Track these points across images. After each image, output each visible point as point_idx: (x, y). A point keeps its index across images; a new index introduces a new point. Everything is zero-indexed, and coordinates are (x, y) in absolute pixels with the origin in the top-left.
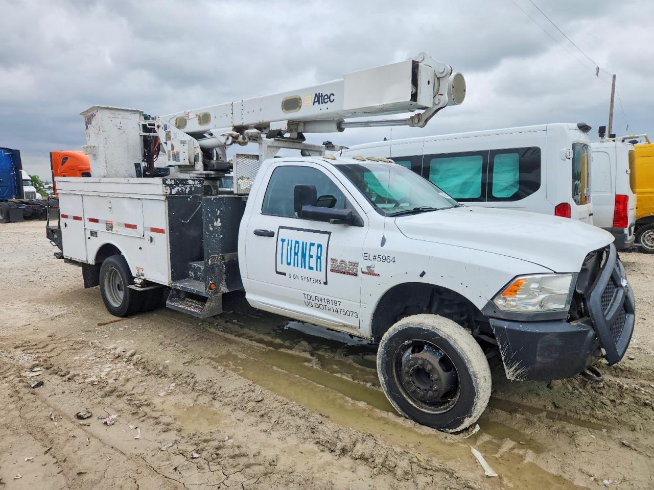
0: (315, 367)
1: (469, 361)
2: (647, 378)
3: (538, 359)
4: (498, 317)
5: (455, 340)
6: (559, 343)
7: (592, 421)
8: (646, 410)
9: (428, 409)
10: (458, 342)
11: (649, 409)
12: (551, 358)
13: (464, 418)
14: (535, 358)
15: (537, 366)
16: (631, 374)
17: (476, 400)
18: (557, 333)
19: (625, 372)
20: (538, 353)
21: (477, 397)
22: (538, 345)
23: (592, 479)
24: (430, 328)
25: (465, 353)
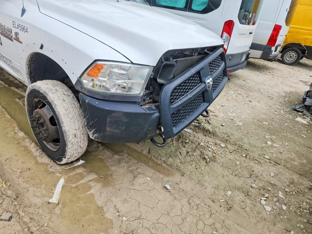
0: (20, 103)
1: (63, 122)
2: (221, 140)
3: (108, 129)
4: (84, 93)
5: (55, 105)
6: (125, 120)
7: (163, 165)
8: (202, 162)
9: (51, 146)
10: (57, 107)
11: (204, 162)
12: (118, 129)
13: (62, 158)
14: (106, 128)
15: (107, 133)
16: (214, 136)
17: (67, 149)
18: (124, 112)
19: (211, 134)
20: (107, 125)
21: (67, 147)
22: (108, 119)
23: (118, 214)
24: (44, 93)
25: (60, 116)
